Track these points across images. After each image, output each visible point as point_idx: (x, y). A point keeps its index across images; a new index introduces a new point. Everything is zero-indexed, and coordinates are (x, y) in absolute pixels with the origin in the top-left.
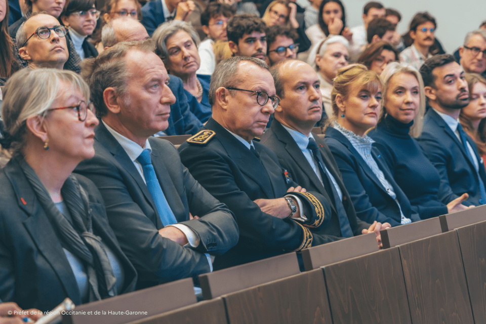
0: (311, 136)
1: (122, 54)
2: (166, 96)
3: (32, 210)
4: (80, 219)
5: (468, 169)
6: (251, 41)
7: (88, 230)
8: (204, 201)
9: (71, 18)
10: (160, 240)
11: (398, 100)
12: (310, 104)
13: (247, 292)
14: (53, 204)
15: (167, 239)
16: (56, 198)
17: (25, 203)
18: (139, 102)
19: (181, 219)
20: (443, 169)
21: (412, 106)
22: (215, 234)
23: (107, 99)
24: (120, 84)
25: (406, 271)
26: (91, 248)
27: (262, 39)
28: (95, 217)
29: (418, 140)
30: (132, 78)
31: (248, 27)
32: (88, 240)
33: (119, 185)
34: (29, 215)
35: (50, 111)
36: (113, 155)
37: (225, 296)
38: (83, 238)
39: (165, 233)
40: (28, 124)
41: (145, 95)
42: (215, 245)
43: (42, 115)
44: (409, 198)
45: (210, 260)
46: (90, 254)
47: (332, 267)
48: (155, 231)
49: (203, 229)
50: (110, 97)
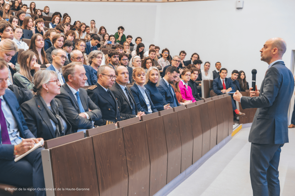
0: (126, 86)
1: (74, 66)
2: (85, 78)
3: (41, 109)
4: (55, 111)
5: (171, 96)
6: (115, 57)
7: (57, 114)
8: (93, 106)
9: (65, 47)
10: (79, 117)
11: (152, 77)
12: (125, 78)
13: (99, 135)
14: (47, 107)
15: (81, 117)
16: (48, 105)
17: (39, 107)
18: (78, 79)
19: (86, 111)
20: (164, 96)
21: (156, 79)
22: (95, 116)
23: (69, 78)
24: (73, 74)
25: (147, 127)
26: (58, 119)
27: (118, 57)
28: (60, 111)
29: (158, 87)
30: (76, 73)
31: (114, 53)
32: (57, 117)
33: (69, 101)
34: (40, 110)
35: (49, 82)
36: (68, 92)
37: (92, 136)
38: (55, 117)
39: (81, 115)
40: (43, 86)
41: (79, 77)
42: (95, 119)
43: (47, 83)
44: (153, 104)
45: (93, 122)
46: (57, 121)
47: (125, 127)
48: (78, 114)
49: (91, 114)
50: (70, 77)
